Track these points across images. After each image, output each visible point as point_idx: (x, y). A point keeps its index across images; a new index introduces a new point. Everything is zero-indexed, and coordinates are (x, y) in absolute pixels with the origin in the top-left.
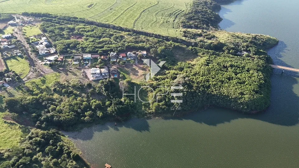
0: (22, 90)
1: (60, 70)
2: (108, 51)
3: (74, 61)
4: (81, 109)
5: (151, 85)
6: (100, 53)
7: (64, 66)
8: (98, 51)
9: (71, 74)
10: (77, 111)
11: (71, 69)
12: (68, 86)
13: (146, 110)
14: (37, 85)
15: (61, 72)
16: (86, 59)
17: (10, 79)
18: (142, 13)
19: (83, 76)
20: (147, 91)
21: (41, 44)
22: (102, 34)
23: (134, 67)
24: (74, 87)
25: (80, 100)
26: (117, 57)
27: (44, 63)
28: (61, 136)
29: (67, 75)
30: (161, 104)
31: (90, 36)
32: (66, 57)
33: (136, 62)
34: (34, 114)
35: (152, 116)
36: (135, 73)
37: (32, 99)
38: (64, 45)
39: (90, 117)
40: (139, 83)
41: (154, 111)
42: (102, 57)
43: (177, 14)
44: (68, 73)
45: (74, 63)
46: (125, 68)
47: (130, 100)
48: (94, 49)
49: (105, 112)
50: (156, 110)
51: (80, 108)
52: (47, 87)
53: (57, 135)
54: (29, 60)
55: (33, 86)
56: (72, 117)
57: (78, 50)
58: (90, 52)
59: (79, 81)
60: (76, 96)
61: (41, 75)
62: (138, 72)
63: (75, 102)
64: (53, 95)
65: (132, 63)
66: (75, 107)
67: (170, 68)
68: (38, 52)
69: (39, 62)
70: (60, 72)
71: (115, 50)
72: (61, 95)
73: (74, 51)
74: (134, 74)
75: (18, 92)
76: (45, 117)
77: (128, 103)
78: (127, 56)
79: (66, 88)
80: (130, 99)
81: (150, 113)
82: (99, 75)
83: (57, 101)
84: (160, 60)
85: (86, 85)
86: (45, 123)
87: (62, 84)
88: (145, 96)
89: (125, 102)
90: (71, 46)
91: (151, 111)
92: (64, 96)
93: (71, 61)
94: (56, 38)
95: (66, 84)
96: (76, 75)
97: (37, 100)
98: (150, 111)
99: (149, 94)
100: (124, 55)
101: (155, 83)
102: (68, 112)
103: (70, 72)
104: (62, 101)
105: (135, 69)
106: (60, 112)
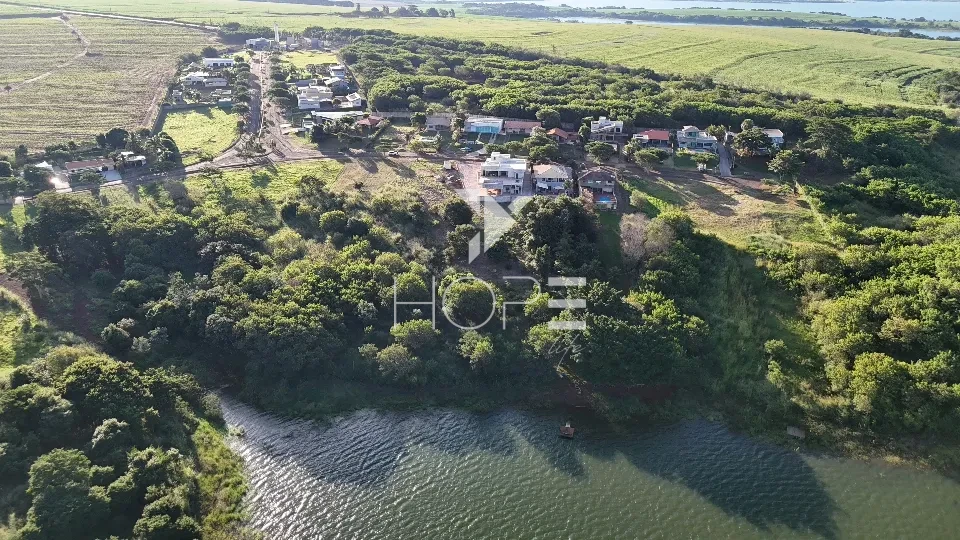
0: (157, 197)
1: (352, 154)
2: (585, 113)
3: (421, 134)
4: (377, 304)
5: (827, 262)
6: (545, 115)
7: (369, 146)
8: (536, 109)
9: (389, 169)
10: (349, 308)
11: (395, 156)
12: (357, 207)
13: (799, 392)
14: (228, 191)
15: (349, 161)
16: (477, 133)
17: (140, 158)
18: (746, 58)
19: (443, 182)
20: (800, 290)
21: (321, 83)
22: (570, 77)
23: (712, 183)
24: (383, 210)
25: (385, 263)
26: (624, 136)
27: (296, 130)
28: (204, 423)
29: (373, 170)
30: (917, 368)
31: (518, 78)
32: (393, 121)
33: (725, 168)
34: (132, 282)
35: (850, 438)
36: (717, 204)
37: (166, 222)
38: (402, 86)
39: (412, 351)
40: (740, 245)
41: (861, 402)
42: (552, 131)
43: (910, 75)
44: (381, 165)
45: (420, 139)
46: (661, 181)
47: (684, 310)
48: (519, 103)
49: (511, 346)
50: (876, 401)
51: (371, 295)
52: (263, 200)
53: (182, 406)
54: (248, 119)
55: (210, 192)
56: (306, 325)
57: (451, 103)
58: (499, 111)
59: (415, 195)
60: (379, 244)
61: (266, 163)
62: (736, 203)
63: (360, 265)
64: (272, 230)
65: (700, 166)
66: (346, 287)
67: (937, 206)
68: (294, 99)
69: (282, 126)
70: (343, 161)
71: (618, 114)
72: (307, 237)
73: (433, 105)
74: (711, 209)
75: (137, 200)
76: (170, 303)
77: (664, 320)
78: (674, 142)
79: (342, 209)
80: (677, 304)
81: (829, 416)
82: (521, 183)
83: (277, 252)
84: (866, 172)
85: (442, 212)
86: (154, 332)
87: (333, 195)
88: (782, 312)
89: (649, 313)
90: (428, 90)
91: (841, 401)
92: (321, 240)
93: (412, 133)
94: (381, 71)
95: (353, 196)
96: (411, 174)
97: (186, 232)
98: (827, 402)
99: (812, 306)
100: (663, 135)
101: (846, 255)
102: (297, 301)
103: (388, 163)
104: (300, 254)
105: (714, 190)
106: (259, 291)
